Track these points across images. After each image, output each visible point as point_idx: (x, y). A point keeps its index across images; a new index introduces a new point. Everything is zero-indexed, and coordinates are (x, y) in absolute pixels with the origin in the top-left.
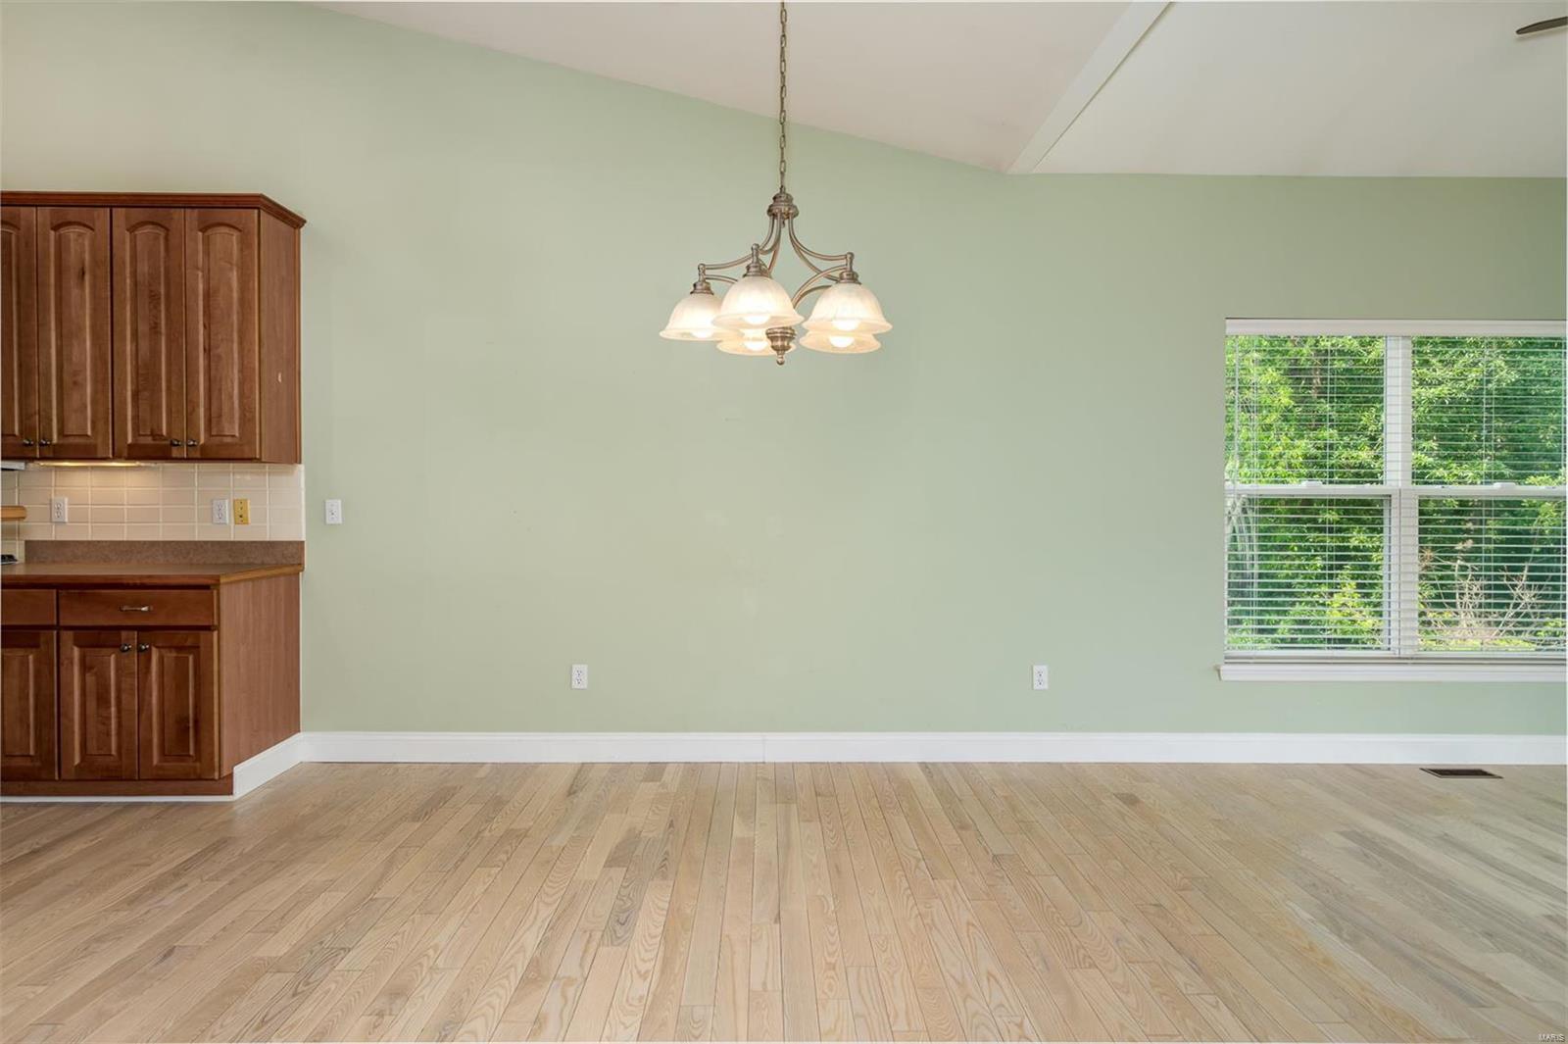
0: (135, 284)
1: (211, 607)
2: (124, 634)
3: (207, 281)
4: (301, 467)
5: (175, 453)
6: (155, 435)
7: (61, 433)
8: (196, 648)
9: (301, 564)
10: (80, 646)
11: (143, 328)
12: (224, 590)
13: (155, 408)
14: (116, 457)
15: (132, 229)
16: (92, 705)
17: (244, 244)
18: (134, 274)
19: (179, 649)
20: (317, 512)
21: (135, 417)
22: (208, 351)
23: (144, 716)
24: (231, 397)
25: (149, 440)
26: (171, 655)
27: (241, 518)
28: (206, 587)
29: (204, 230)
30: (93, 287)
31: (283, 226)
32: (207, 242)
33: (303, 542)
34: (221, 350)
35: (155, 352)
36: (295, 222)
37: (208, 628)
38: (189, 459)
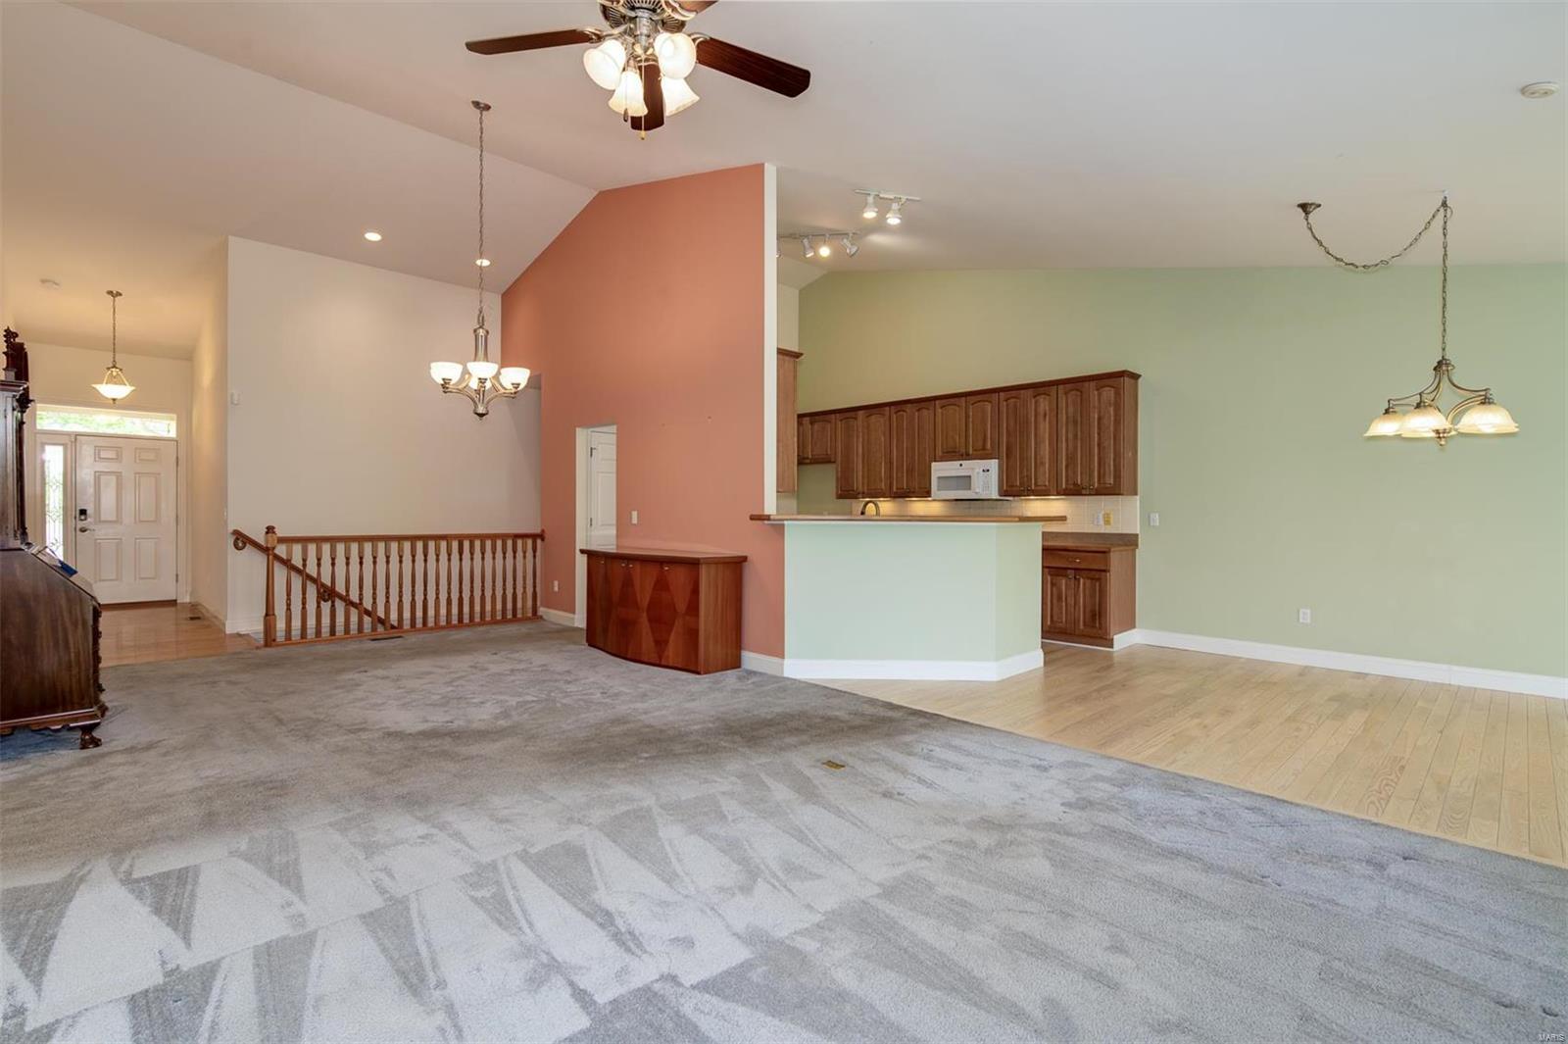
0: (1067, 418)
1: (1107, 561)
2: (1069, 571)
3: (1100, 412)
4: (1138, 497)
5: (1084, 492)
6: (1075, 484)
7: (1035, 484)
8: (1099, 579)
9: (1137, 545)
10: (1051, 575)
11: (1070, 436)
12: (1112, 554)
13: (1075, 473)
14: (1058, 494)
15: (1066, 393)
16: (1055, 601)
17: (1117, 394)
18: (1067, 413)
19: (1092, 579)
20: (1146, 519)
21: (1067, 476)
22: (1099, 445)
23: (1077, 608)
24: (1109, 466)
25: (1072, 487)
26: (1088, 582)
27: (1107, 522)
28: (1104, 552)
29: (1097, 390)
30: (1050, 423)
31: (1132, 381)
32: (1099, 395)
33: (1137, 535)
34: (1106, 444)
35: (1075, 448)
36: (1135, 377)
37: (1104, 571)
38: (1090, 495)
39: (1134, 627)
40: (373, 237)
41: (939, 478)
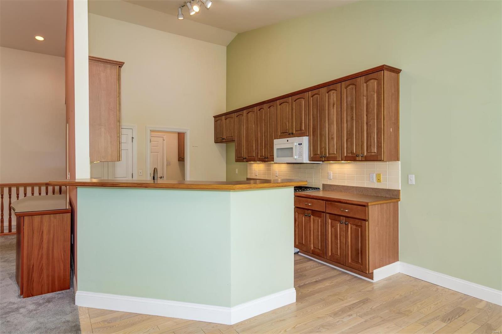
0: (347, 105)
1: (366, 213)
2: (341, 218)
3: (367, 99)
4: (400, 162)
5: (357, 159)
6: (352, 153)
7: (329, 154)
8: (361, 226)
9: (399, 198)
10: (331, 219)
11: (349, 119)
12: (370, 207)
13: (352, 144)
14: (342, 160)
15: (346, 88)
16: (333, 238)
17: (379, 84)
18: (347, 102)
19: (357, 226)
20: (406, 180)
21: (347, 148)
22: (367, 123)
23: (347, 245)
24: (374, 139)
25: (350, 155)
26: (354, 227)
27: (379, 180)
28: (364, 206)
29: (366, 83)
30: (337, 108)
31: (393, 74)
32: (367, 86)
33: (399, 191)
34: (371, 123)
35: (352, 126)
36: (397, 71)
37: (365, 220)
38: (361, 161)
39: (397, 260)
40: (40, 38)
41: (278, 149)
